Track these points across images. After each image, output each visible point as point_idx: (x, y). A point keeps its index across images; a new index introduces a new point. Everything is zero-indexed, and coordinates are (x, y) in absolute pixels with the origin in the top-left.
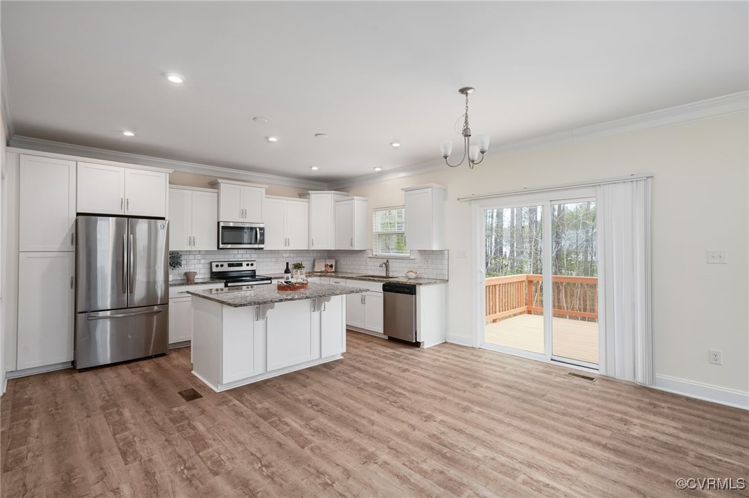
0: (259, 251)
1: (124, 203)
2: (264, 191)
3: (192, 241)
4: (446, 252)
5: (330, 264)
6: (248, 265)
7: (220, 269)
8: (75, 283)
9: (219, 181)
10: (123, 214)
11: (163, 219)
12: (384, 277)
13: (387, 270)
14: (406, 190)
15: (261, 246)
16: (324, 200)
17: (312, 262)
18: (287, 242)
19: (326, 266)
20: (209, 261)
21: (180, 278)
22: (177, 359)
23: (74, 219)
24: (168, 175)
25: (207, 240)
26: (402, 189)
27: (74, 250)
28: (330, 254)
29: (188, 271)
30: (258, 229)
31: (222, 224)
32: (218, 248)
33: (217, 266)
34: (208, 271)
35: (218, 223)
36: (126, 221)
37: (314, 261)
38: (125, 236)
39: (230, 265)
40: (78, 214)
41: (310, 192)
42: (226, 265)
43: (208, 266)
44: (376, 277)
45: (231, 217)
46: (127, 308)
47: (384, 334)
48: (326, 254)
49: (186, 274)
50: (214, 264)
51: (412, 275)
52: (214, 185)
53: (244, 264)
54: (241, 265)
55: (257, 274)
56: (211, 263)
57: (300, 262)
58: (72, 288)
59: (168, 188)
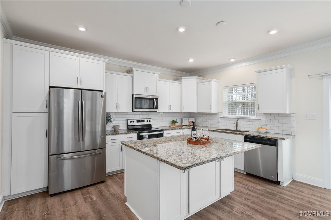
0: (154, 113)
1: (79, 80)
2: (158, 75)
3: (118, 107)
4: (293, 115)
5: (191, 121)
6: (147, 121)
7: (132, 124)
8: (48, 134)
9: (134, 69)
10: (78, 88)
11: (102, 91)
12: (235, 131)
13: (237, 126)
14: (259, 72)
15: (156, 110)
16: (190, 82)
17: (181, 119)
18: (170, 108)
19: (189, 122)
20: (126, 119)
21: (110, 129)
22: (112, 187)
23: (48, 91)
24: (105, 63)
25: (126, 106)
26: (255, 72)
27: (48, 112)
28: (190, 115)
29: (115, 125)
30: (155, 99)
31: (135, 96)
32: (132, 111)
33: (131, 122)
34: (125, 125)
35: (133, 95)
36: (80, 91)
37: (182, 119)
38: (80, 102)
39: (138, 121)
40: (50, 87)
41: (182, 77)
42: (135, 121)
43: (126, 122)
44: (228, 130)
45: (140, 92)
46: (81, 151)
47: (245, 171)
48: (188, 115)
49: (114, 127)
50: (129, 121)
51: (263, 131)
52: (130, 71)
53: (146, 120)
54: (143, 121)
55: (152, 127)
56: (127, 120)
57: (175, 120)
58: (46, 137)
59: (105, 72)
